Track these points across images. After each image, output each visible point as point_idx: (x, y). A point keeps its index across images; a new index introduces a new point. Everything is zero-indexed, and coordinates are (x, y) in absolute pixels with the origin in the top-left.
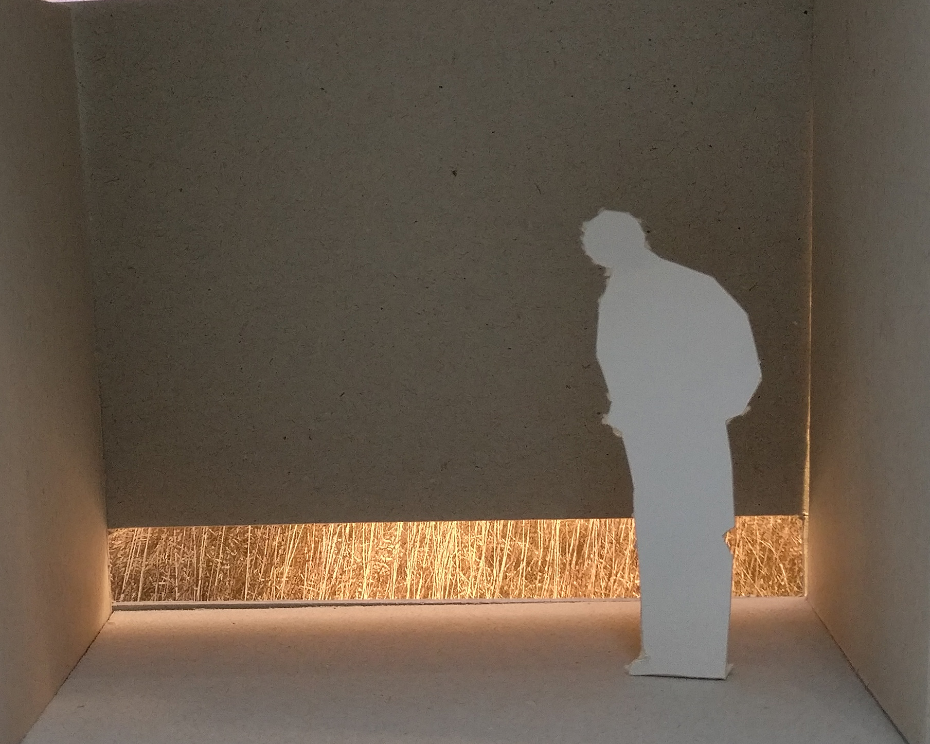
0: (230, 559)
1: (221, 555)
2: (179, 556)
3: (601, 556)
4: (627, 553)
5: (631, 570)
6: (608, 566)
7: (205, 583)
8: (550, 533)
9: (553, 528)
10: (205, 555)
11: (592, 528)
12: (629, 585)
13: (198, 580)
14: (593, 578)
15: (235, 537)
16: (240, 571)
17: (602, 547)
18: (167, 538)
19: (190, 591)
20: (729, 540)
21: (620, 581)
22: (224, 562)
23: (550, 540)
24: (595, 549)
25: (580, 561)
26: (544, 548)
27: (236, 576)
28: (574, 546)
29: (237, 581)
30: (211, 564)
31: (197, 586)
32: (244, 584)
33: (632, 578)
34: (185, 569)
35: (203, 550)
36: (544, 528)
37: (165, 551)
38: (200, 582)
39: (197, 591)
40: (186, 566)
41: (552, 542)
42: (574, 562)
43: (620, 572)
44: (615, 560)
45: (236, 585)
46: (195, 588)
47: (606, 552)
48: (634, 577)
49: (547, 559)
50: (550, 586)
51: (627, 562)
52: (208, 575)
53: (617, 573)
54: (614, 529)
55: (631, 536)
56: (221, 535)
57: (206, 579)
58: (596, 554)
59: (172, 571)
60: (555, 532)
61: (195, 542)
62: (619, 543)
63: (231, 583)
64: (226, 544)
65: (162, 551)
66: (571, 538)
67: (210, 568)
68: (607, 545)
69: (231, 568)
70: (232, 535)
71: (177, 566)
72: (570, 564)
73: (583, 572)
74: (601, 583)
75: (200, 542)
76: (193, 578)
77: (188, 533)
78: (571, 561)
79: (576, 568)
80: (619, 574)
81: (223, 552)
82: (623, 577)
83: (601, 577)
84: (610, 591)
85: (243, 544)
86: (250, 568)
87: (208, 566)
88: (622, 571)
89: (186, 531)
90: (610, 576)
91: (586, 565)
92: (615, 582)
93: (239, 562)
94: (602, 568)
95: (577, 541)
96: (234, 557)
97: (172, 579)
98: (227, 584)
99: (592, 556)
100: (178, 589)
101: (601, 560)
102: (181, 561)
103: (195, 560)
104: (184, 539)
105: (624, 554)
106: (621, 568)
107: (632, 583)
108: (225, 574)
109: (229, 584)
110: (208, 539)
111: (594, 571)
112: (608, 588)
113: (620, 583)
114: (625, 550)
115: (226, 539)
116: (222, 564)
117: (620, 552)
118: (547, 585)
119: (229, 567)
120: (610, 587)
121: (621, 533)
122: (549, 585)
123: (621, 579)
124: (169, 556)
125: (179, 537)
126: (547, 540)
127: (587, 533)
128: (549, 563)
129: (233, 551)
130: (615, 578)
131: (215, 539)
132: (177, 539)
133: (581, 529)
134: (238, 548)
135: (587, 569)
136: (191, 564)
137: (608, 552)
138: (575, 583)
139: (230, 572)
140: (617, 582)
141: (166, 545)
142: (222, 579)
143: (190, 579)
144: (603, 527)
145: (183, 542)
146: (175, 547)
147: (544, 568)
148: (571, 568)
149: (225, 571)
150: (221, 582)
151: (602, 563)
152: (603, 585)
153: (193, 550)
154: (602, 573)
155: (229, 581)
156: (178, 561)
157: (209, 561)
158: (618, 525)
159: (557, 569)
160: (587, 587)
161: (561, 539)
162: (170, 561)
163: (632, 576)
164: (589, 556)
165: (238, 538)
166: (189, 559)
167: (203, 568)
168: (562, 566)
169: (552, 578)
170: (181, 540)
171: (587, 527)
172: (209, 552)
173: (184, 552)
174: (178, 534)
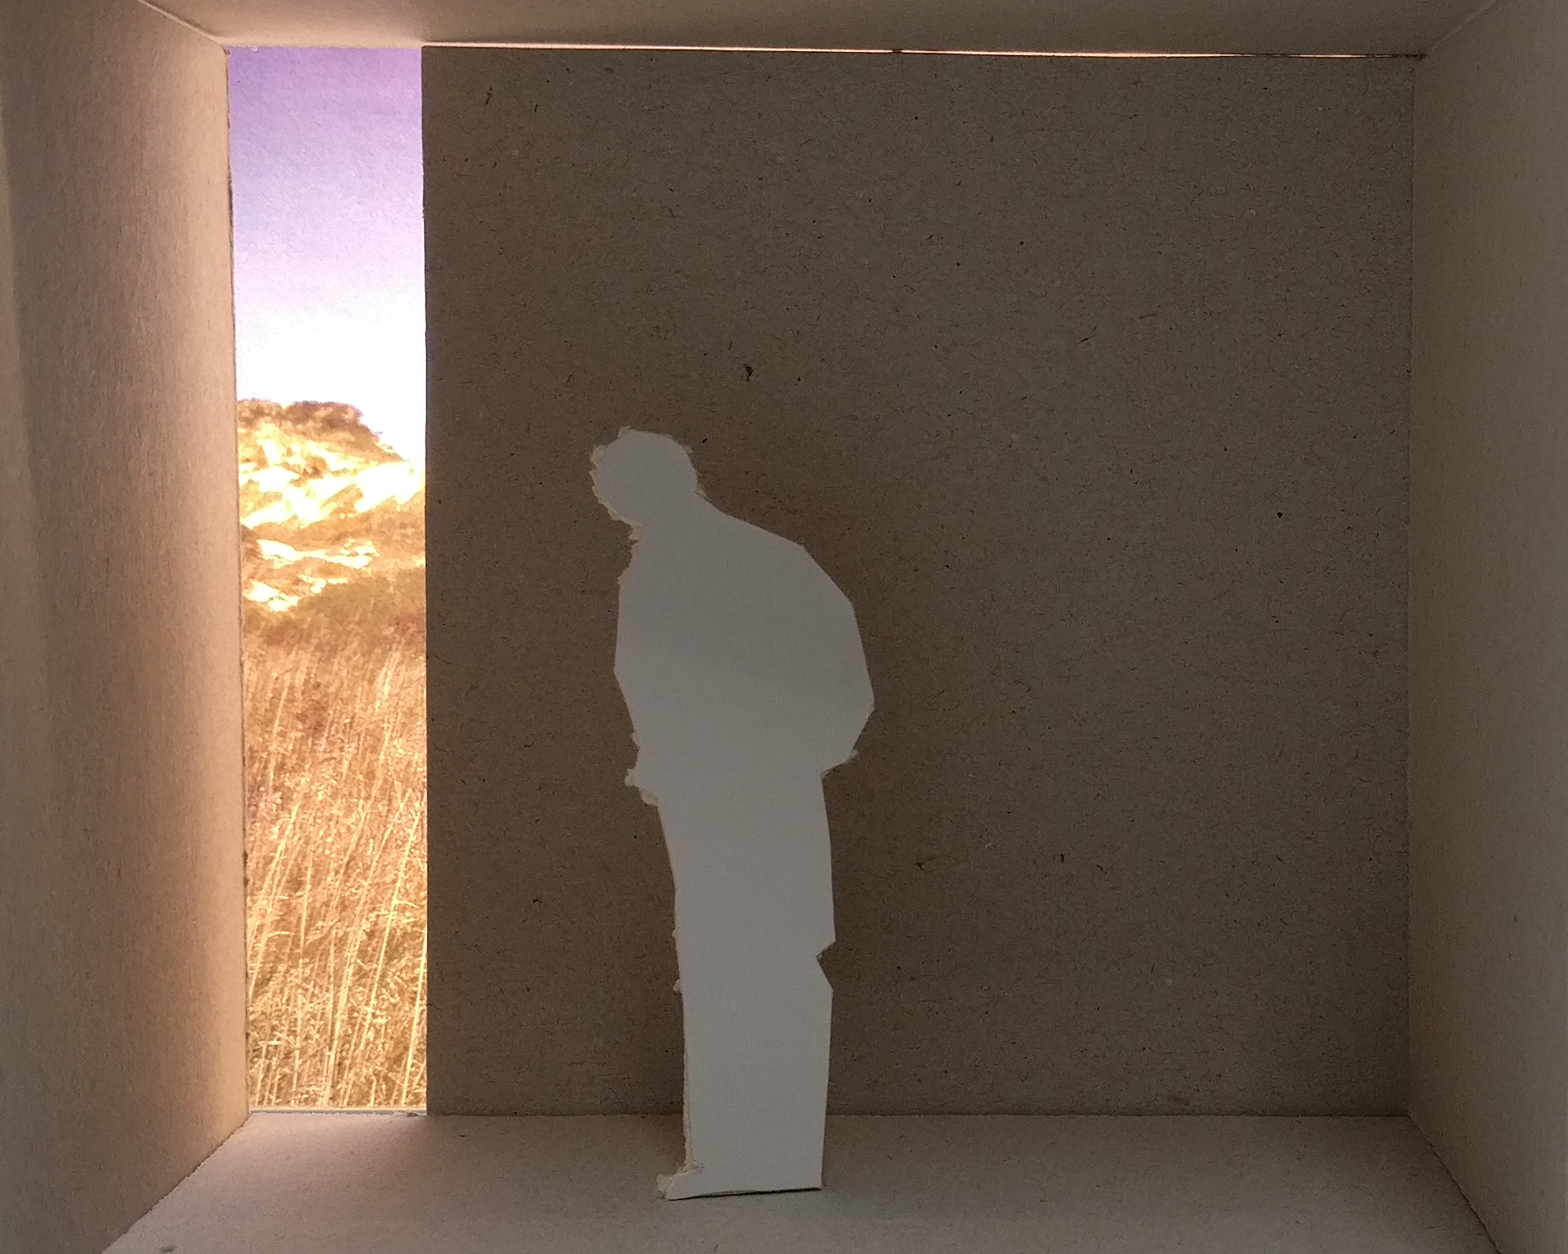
0: (387, 1009)
1: (373, 1002)
2: (305, 1001)
7: (343, 1045)
10: (348, 1001)
13: (332, 1041)
15: (398, 973)
16: (402, 1028)
18: (287, 971)
19: (318, 1058)
22: (378, 1012)
27: (395, 1036)
29: (397, 1044)
30: (356, 1014)
31: (330, 1049)
32: (406, 1049)
34: (312, 1022)
35: (344, 993)
37: (282, 992)
38: (336, 1042)
39: (329, 1057)
40: (314, 1017)
45: (393, 1051)
46: (327, 1053)
52: (350, 1032)
56: (376, 970)
57: (346, 1039)
59: (292, 1024)
61: (332, 979)
63: (386, 1045)
64: (383, 984)
65: (278, 991)
67: (353, 1021)
69: (388, 1022)
70: (393, 970)
71: (300, 1015)
75: (341, 979)
76: (324, 1037)
77: (322, 964)
81: (377, 997)
85: (410, 984)
86: (419, 1024)
87: (351, 1018)
89: (320, 960)
93: (402, 1013)
96: (394, 1005)
97: (291, 1037)
98: (380, 1048)
100: (300, 1054)
102: (308, 1007)
103: (330, 1007)
104: (314, 973)
108: (377, 1032)
109: (383, 1048)
110: (354, 975)
115: (383, 976)
116: (374, 1016)
119: (383, 1021)
124: (288, 1000)
125: (308, 971)
129: (392, 996)
131: (366, 975)
132: (303, 973)
134: (401, 992)
136: (323, 1014)
139: (386, 1030)
141: (284, 983)
142: (372, 1039)
143: (321, 1037)
145: (314, 977)
146: (299, 986)
149: (378, 1027)
150: (371, 1045)
153: (327, 991)
155: (384, 1044)
156: (302, 1008)
157: (352, 1010)
162: (290, 1009)
165: (404, 975)
166: (322, 1006)
167: (343, 1021)
170: (310, 975)
172: (353, 996)
173: (313, 995)
174: (306, 965)
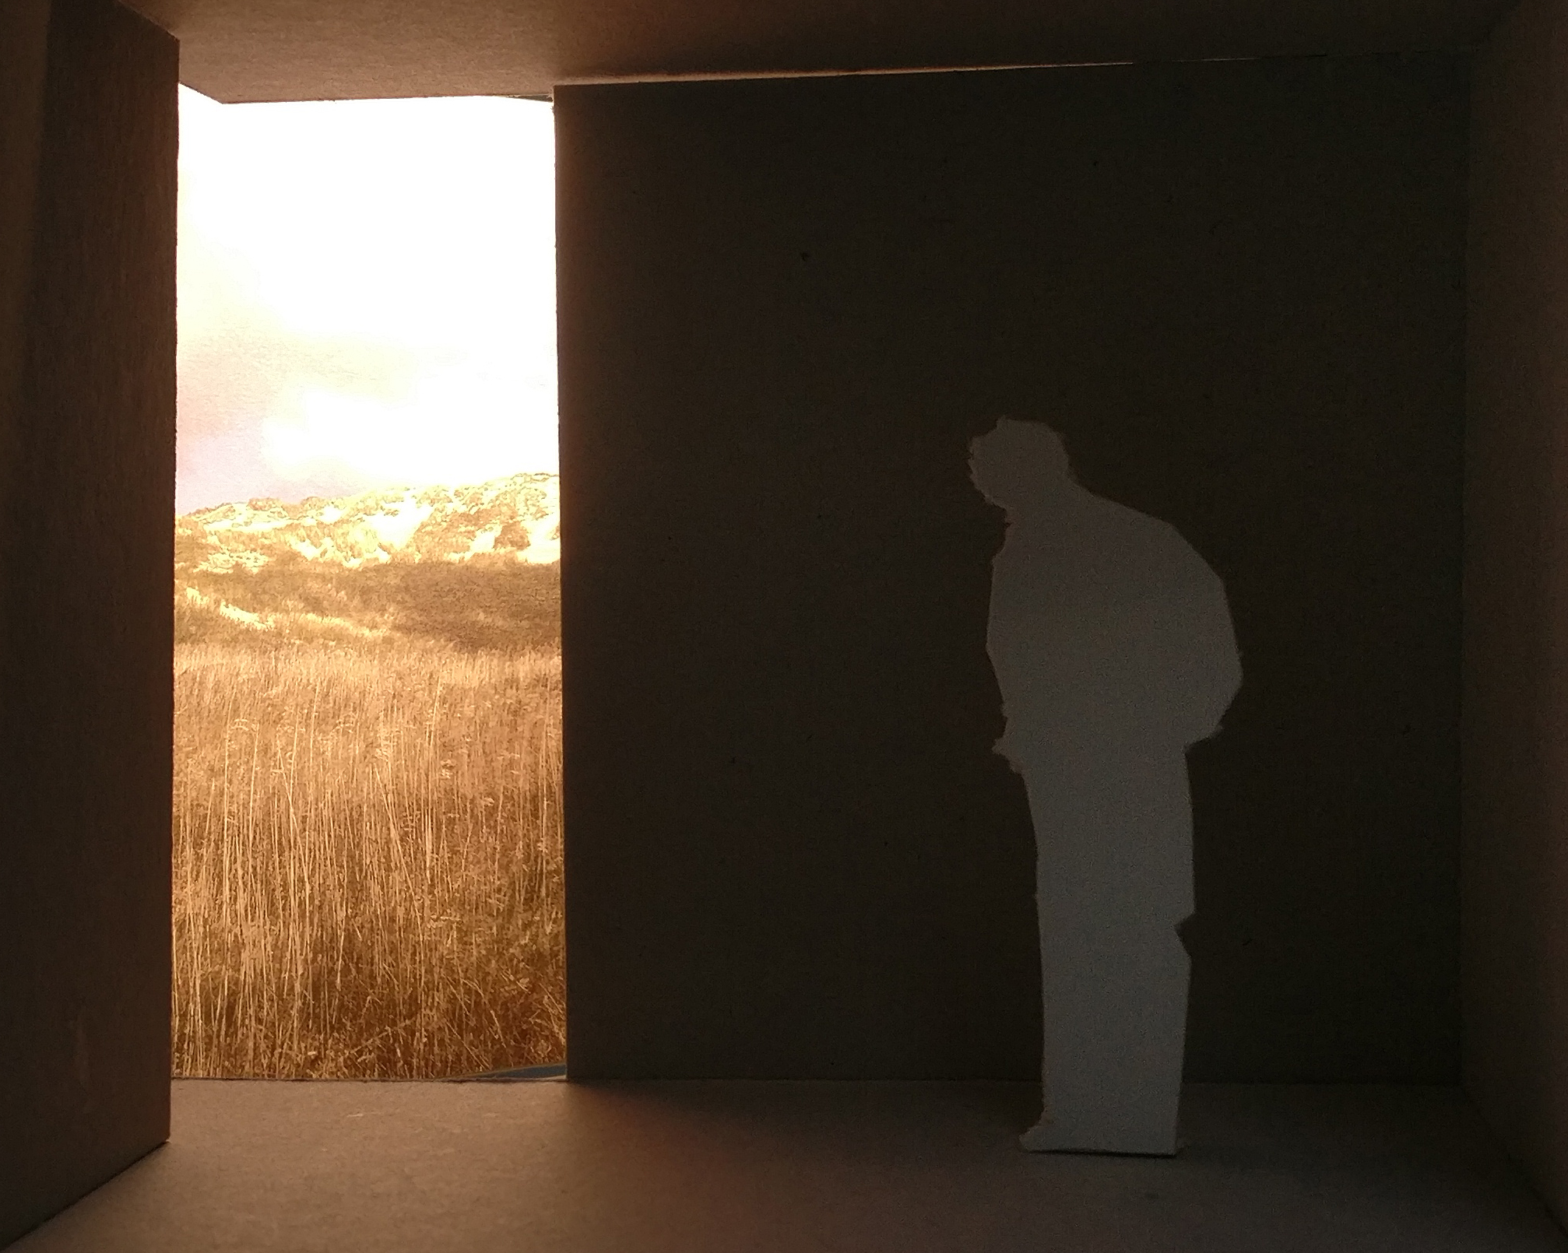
3: (259, 1021)
4: (294, 1012)
5: (302, 1038)
6: (270, 1034)
8: (188, 993)
9: (191, 984)
11: (245, 981)
12: (300, 1059)
14: (251, 1053)
17: (261, 1007)
20: (425, 983)
21: (287, 1054)
23: (188, 1003)
24: (251, 1011)
25: (232, 1030)
26: (180, 1016)
28: (222, 1008)
33: (303, 1049)
36: (178, 985)
41: (191, 1005)
42: (223, 1033)
43: (287, 1040)
44: (279, 1026)
47: (265, 1014)
48: (306, 1047)
49: (187, 1031)
50: (193, 1070)
51: (295, 1025)
53: (283, 1044)
54: (274, 980)
55: (298, 988)
58: (253, 1018)
60: (195, 990)
62: (283, 1000)
66: (216, 997)
68: (266, 1005)
72: (218, 1036)
73: (236, 1046)
74: (263, 1060)
78: (219, 1031)
79: (226, 1041)
80: (286, 1044)
82: (291, 1048)
83: (261, 1051)
84: (275, 1072)
88: (290, 1040)
90: (274, 1049)
91: (240, 1035)
92: (280, 1057)
94: (262, 1038)
95: (226, 1001)
99: (247, 1022)
101: (261, 1027)
105: (290, 1015)
106: (288, 1034)
107: (304, 1057)
111: (251, 1044)
112: (272, 1066)
113: (289, 1058)
114: (292, 1008)
117: (284, 1013)
118: (188, 1070)
120: (275, 1065)
121: (284, 985)
122: (191, 1070)
123: (288, 1052)
126: (184, 1004)
127: (237, 987)
128: (189, 1037)
130: (280, 1050)
133: (229, 983)
135: (242, 1041)
137: (268, 1013)
138: (227, 1063)
140: (284, 1056)
144: (259, 978)
147: (183, 1045)
148: (219, 1041)
151: (261, 1030)
152: (265, 1062)
154: (263, 1046)
158: (279, 973)
159: (201, 1045)
160: (243, 1067)
161: (203, 1000)
163: (303, 1045)
164: (243, 1020)
168: (207, 1041)
169: (194, 1059)
171: (238, 979)
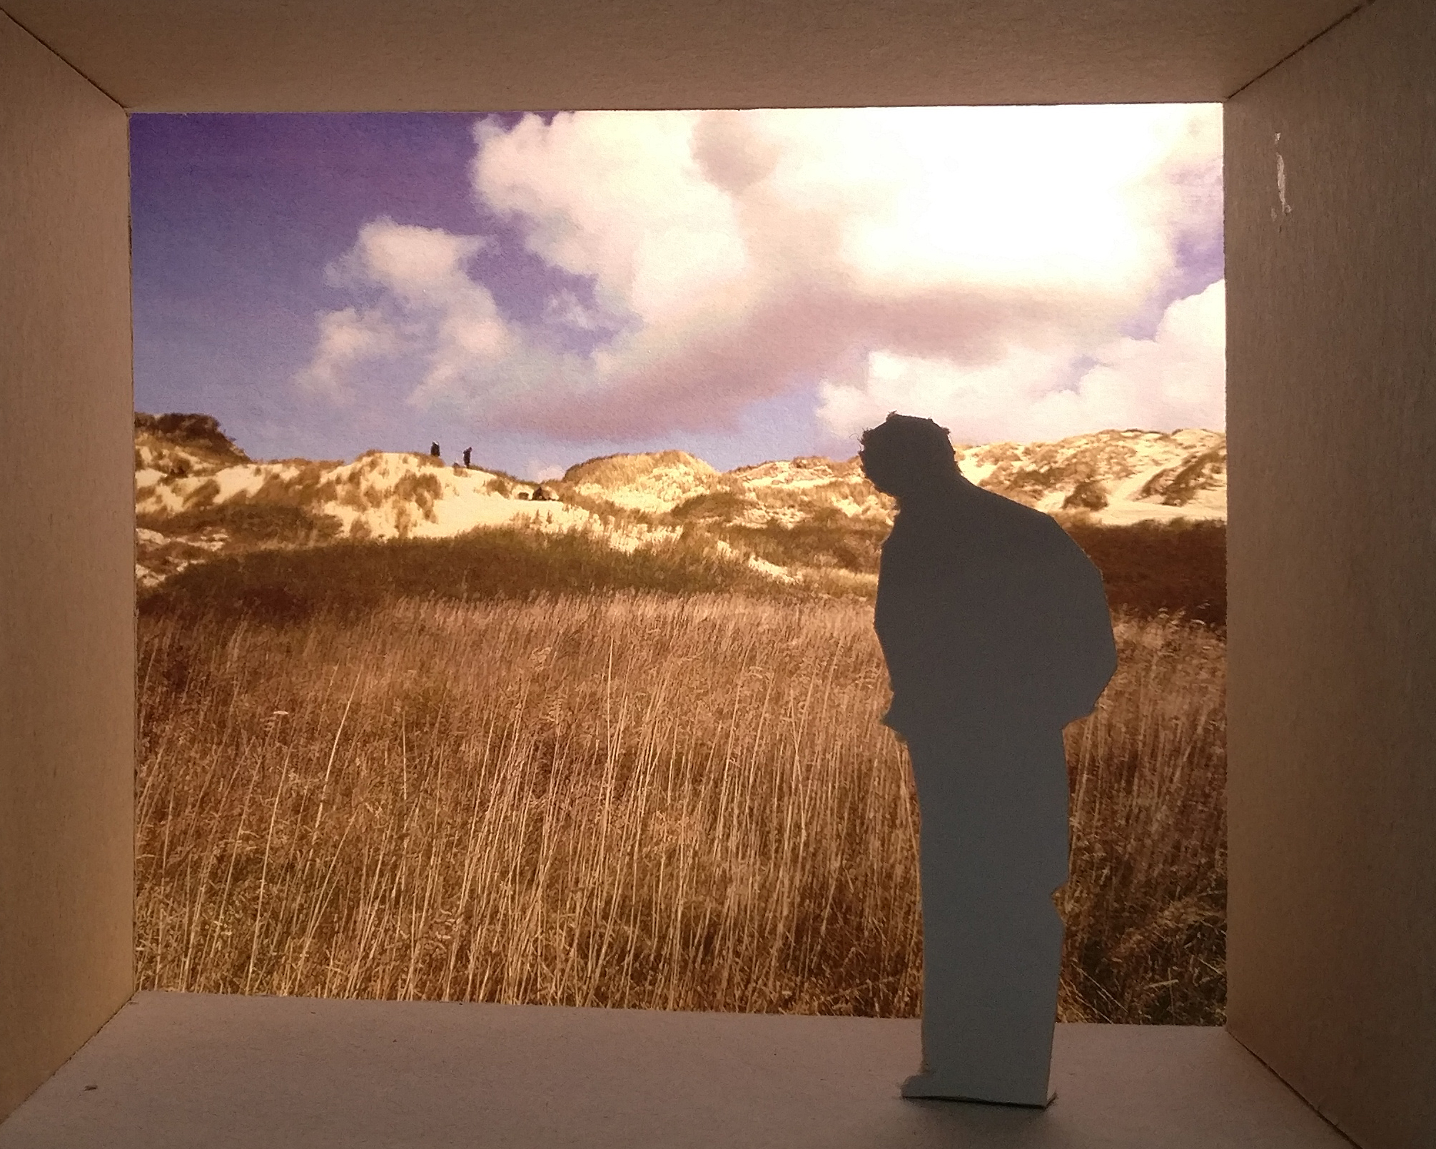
0: (233, 923)
1: (221, 917)
2: (165, 914)
3: (737, 954)
4: (774, 952)
5: (778, 977)
6: (746, 968)
7: (196, 953)
8: (669, 917)
9: (673, 910)
10: (201, 915)
11: (727, 914)
12: (774, 996)
13: (188, 948)
14: (724, 984)
15: (242, 893)
16: (245, 940)
17: (740, 941)
18: (152, 888)
19: (176, 963)
20: (915, 943)
21: (761, 989)
22: (226, 926)
23: (668, 927)
24: (730, 944)
25: (708, 958)
26: (659, 937)
27: (239, 947)
28: (701, 937)
29: (240, 954)
30: (207, 927)
31: (186, 956)
32: (249, 957)
33: (778, 988)
34: (172, 932)
35: (198, 908)
36: (661, 909)
37: (147, 906)
38: (190, 950)
39: (185, 962)
40: (173, 928)
41: (671, 930)
42: (699, 960)
43: (763, 977)
44: (757, 961)
45: (238, 959)
46: (183, 959)
47: (744, 947)
48: (781, 987)
49: (663, 953)
50: (665, 990)
51: (773, 964)
52: (202, 942)
53: (758, 979)
54: (757, 918)
55: (780, 928)
56: (224, 889)
57: (199, 948)
58: (731, 951)
59: (155, 934)
60: (676, 916)
61: (188, 896)
62: (763, 937)
63: (232, 954)
64: (230, 902)
65: (144, 905)
66: (697, 925)
67: (205, 933)
68: (746, 940)
69: (233, 934)
70: (238, 890)
71: (161, 926)
72: (694, 962)
73: (711, 974)
74: (736, 992)
75: (195, 896)
76: (181, 945)
77: (180, 883)
78: (695, 957)
79: (701, 968)
80: (761, 980)
81: (225, 913)
82: (765, 985)
83: (735, 982)
84: (746, 1004)
85: (253, 903)
86: (259, 937)
87: (203, 929)
88: (766, 976)
89: (178, 880)
90: (748, 982)
91: (715, 964)
92: (754, 991)
93: (244, 927)
94: (738, 970)
95: (706, 930)
96: (239, 920)
97: (154, 944)
98: (226, 957)
99: (724, 952)
100: (161, 959)
101: (737, 960)
102: (168, 920)
103: (186, 920)
104: (174, 890)
105: (768, 953)
106: (764, 971)
107: (777, 995)
108: (225, 942)
109: (229, 956)
110: (206, 893)
111: (725, 974)
112: (744, 998)
113: (762, 993)
114: (771, 947)
115: (230, 895)
116: (222, 929)
117: (763, 950)
118: (660, 990)
119: (230, 933)
120: (747, 998)
121: (767, 924)
122: (663, 989)
123: (763, 988)
124: (153, 912)
125: (168, 889)
126: (665, 927)
127: (719, 919)
128: (665, 958)
129: (238, 912)
130: (754, 985)
131: (216, 894)
132: (165, 890)
133: (711, 914)
134: (245, 909)
135: (717, 969)
136: (180, 926)
137: (747, 948)
138: (699, 988)
139: (231, 941)
140: (757, 991)
141: (149, 898)
142: (220, 949)
143: (178, 945)
144: (743, 913)
145: (173, 894)
146: (161, 902)
147: (658, 965)
148: (694, 968)
149: (225, 938)
150: (219, 954)
151: (737, 963)
152: (738, 993)
153: (184, 906)
154: (737, 979)
155: (230, 953)
156: (163, 920)
157: (204, 923)
158: (763, 912)
159: (676, 967)
160: (714, 995)
161: (683, 926)
162: (154, 920)
163: (778, 984)
164: (720, 951)
165: (247, 895)
166: (179, 919)
167: (196, 932)
168: (683, 964)
169: (668, 979)
170: (171, 892)
171: (721, 912)
172: (206, 911)
173: (172, 909)
174: (167, 883)
